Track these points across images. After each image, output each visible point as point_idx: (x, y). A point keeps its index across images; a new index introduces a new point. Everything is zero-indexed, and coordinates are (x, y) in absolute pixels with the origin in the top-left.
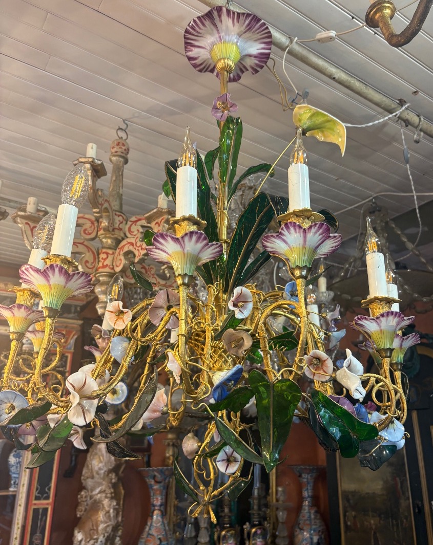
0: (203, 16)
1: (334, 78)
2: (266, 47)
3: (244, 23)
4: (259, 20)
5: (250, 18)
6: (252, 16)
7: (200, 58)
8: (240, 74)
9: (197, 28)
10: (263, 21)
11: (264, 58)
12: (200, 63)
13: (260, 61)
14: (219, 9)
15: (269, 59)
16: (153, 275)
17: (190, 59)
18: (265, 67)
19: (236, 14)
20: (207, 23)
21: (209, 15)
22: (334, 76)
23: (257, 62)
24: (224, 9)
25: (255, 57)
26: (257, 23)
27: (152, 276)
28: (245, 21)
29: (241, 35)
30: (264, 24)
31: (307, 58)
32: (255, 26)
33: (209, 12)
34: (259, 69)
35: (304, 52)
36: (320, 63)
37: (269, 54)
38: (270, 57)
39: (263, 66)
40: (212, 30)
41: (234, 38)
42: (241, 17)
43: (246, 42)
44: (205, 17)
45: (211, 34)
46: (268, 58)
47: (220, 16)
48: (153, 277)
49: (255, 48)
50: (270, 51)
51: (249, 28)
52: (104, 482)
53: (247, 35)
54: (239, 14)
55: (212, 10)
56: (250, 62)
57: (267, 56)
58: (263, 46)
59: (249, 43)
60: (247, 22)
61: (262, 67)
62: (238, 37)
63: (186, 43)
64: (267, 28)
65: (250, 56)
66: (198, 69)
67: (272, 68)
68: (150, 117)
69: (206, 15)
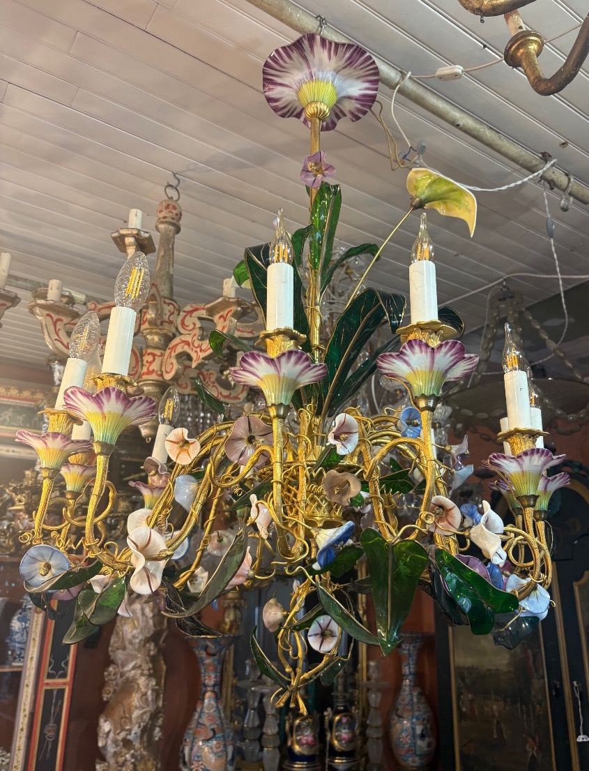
0: (289, 47)
1: (458, 125)
2: (371, 86)
3: (343, 57)
4: (364, 52)
5: (352, 50)
6: (354, 48)
7: (283, 99)
8: (335, 120)
9: (281, 62)
10: (368, 54)
11: (368, 101)
12: (283, 105)
13: (362, 105)
14: (311, 38)
15: (375, 102)
16: (213, 383)
17: (269, 100)
18: (369, 112)
19: (333, 44)
20: (295, 55)
21: (298, 45)
22: (458, 123)
23: (359, 106)
24: (318, 38)
25: (356, 99)
26: (361, 56)
27: (211, 385)
28: (345, 54)
29: (339, 71)
30: (370, 58)
31: (423, 99)
32: (358, 60)
33: (298, 41)
34: (360, 115)
35: (420, 91)
36: (440, 105)
37: (374, 96)
38: (376, 99)
39: (367, 112)
40: (301, 64)
41: (329, 75)
42: (340, 49)
43: (345, 80)
44: (293, 47)
45: (300, 69)
46: (373, 101)
47: (311, 47)
48: (213, 386)
49: (357, 88)
50: (375, 92)
51: (350, 63)
52: (139, 655)
53: (347, 71)
54: (337, 45)
55: (301, 38)
56: (349, 106)
57: (372, 99)
58: (367, 85)
59: (349, 82)
60: (348, 55)
61: (365, 113)
62: (334, 73)
63: (265, 79)
64: (374, 62)
65: (349, 98)
66: (279, 113)
67: (378, 115)
68: (211, 170)
69: (294, 44)
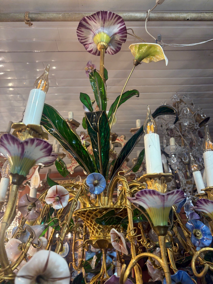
0: (78, 28)
2: (122, 24)
3: (99, 19)
4: (106, 12)
5: (100, 14)
6: (100, 13)
7: (94, 49)
8: (120, 46)
9: (81, 35)
10: (108, 12)
11: (124, 31)
12: (95, 51)
13: (122, 34)
14: (84, 20)
17: (90, 52)
18: (128, 35)
20: (83, 29)
21: (81, 25)
22: (187, 18)
23: (121, 35)
24: (86, 18)
25: (118, 33)
26: (106, 14)
28: (99, 17)
29: (104, 26)
30: (110, 13)
31: (163, 17)
32: (106, 17)
33: (80, 24)
34: (125, 39)
35: (160, 15)
37: (125, 27)
40: (89, 32)
41: (100, 29)
42: (95, 17)
43: (109, 28)
44: (79, 27)
45: (90, 34)
46: (126, 30)
47: (87, 23)
49: (116, 28)
50: (124, 25)
51: (104, 20)
53: (106, 24)
54: (92, 16)
55: (80, 22)
56: (118, 37)
57: (125, 29)
58: (120, 25)
59: (112, 27)
60: (100, 17)
61: (126, 36)
62: (102, 28)
63: (84, 45)
64: (114, 14)
65: (116, 34)
66: (97, 54)
67: (132, 34)
69: (79, 26)
